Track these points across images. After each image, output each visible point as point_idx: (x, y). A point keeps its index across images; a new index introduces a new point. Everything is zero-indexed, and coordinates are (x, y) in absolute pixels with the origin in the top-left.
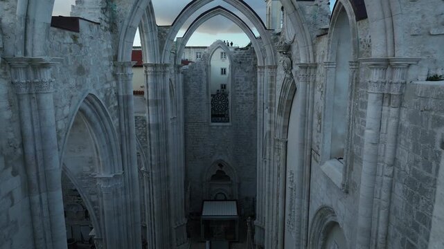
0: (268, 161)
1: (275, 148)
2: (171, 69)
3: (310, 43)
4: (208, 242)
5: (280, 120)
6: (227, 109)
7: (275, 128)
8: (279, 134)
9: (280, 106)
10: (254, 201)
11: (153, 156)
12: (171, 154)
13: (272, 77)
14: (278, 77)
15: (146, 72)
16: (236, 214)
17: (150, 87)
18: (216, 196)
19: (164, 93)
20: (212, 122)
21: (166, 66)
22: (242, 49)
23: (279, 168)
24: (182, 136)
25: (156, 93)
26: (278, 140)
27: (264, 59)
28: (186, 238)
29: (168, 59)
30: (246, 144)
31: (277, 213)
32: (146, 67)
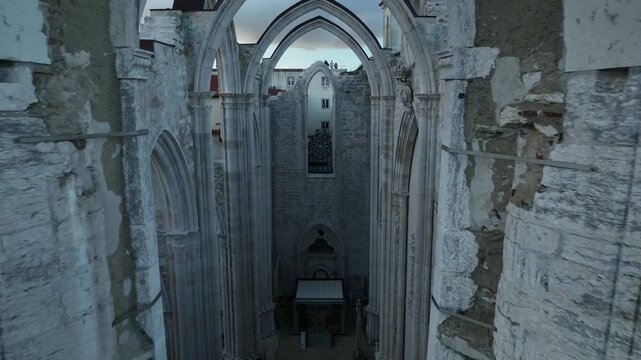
0: (383, 223)
1: (392, 206)
2: (255, 100)
3: (431, 69)
4: (303, 334)
5: (399, 169)
6: (330, 155)
7: (393, 179)
8: (398, 187)
9: (399, 149)
10: (366, 280)
11: (232, 215)
12: (255, 213)
13: (389, 112)
14: (397, 112)
15: (223, 104)
16: (341, 297)
17: (228, 123)
18: (315, 273)
19: (246, 133)
20: (310, 172)
21: (249, 96)
22: (350, 73)
23: (398, 231)
24: (269, 191)
25: (235, 132)
26: (397, 195)
27: (379, 87)
28: (273, 329)
29: (252, 87)
30: (355, 203)
31: (396, 292)
32: (223, 98)
